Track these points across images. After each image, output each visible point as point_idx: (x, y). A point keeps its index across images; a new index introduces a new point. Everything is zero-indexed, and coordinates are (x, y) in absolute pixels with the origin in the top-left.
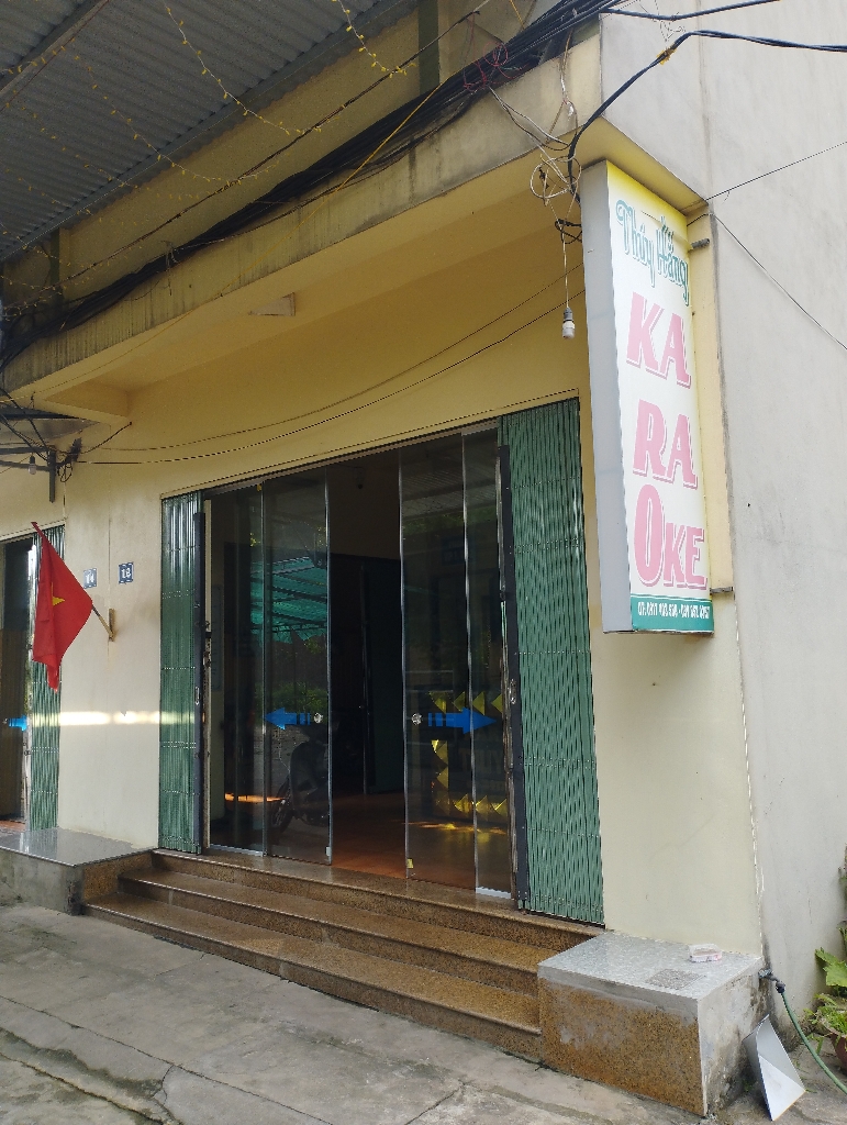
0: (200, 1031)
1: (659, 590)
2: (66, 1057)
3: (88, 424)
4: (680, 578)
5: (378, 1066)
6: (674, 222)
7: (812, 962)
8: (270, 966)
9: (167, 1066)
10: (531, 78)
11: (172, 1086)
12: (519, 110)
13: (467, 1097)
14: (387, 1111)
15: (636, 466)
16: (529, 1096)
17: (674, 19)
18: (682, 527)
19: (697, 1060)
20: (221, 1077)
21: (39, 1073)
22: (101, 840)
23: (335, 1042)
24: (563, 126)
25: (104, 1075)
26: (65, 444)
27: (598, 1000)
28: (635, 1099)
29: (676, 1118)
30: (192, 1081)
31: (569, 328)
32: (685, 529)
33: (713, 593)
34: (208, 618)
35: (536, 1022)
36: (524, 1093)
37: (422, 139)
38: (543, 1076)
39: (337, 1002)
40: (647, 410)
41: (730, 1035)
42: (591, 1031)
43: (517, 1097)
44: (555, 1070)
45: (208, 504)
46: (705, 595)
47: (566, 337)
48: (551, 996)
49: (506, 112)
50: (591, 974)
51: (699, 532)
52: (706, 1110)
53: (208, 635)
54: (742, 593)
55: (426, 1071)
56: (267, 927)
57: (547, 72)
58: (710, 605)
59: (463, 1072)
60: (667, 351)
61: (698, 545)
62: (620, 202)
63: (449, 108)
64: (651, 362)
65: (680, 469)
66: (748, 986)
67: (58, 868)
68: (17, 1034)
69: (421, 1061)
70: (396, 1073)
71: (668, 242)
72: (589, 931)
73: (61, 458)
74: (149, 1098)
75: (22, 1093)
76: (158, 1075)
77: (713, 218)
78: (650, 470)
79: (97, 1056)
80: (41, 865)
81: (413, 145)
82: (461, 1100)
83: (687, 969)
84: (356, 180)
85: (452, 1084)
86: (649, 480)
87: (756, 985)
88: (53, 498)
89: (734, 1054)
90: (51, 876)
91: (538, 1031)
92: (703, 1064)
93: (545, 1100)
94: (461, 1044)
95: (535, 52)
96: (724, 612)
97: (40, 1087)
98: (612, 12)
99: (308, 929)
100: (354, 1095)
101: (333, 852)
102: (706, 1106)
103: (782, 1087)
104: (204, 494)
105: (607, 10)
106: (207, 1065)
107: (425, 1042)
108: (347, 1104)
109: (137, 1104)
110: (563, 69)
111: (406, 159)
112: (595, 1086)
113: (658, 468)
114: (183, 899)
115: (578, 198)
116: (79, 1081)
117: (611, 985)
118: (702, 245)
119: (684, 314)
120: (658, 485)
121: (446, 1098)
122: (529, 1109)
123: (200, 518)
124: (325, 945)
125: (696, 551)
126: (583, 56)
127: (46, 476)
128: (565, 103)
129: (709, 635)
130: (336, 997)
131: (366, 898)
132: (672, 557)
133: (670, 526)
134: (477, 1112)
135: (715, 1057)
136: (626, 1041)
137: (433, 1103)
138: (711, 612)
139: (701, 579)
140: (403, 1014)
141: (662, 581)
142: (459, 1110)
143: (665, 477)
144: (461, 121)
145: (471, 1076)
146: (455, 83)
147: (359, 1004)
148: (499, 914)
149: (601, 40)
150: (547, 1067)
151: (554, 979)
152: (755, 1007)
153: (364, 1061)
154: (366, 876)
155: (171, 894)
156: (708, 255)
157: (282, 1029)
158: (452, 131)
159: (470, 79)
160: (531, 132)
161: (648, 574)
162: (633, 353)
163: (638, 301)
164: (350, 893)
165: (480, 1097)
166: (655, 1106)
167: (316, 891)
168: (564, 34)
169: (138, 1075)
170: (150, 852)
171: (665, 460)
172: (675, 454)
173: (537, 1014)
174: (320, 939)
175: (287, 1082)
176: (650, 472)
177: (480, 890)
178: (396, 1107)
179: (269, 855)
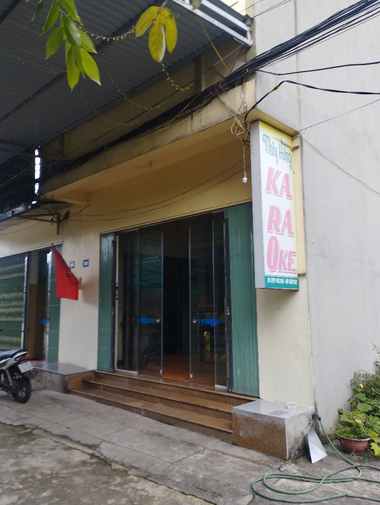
0: (112, 431)
1: (277, 274)
2: (65, 437)
3: (72, 205)
4: (285, 269)
5: (175, 443)
6: (286, 140)
7: (337, 413)
8: (138, 411)
9: (100, 440)
10: (232, 92)
11: (103, 446)
12: (228, 103)
13: (205, 452)
14: (176, 455)
15: (268, 229)
16: (227, 453)
17: (280, 75)
18: (287, 251)
19: (285, 440)
20: (119, 444)
21: (56, 442)
22: (75, 367)
23: (160, 435)
24: (242, 110)
25: (78, 442)
26: (63, 212)
27: (253, 420)
28: (264, 455)
29: (277, 460)
30: (109, 445)
31: (245, 179)
32: (288, 252)
33: (299, 275)
34: (117, 281)
35: (232, 429)
36: (225, 452)
37: (195, 111)
38: (233, 447)
39: (163, 423)
40: (273, 209)
41: (299, 434)
42: (250, 431)
43: (223, 453)
44: (238, 446)
45: (117, 237)
46: (296, 276)
47: (244, 183)
48: (237, 419)
49: (223, 103)
50: (250, 411)
51: (294, 253)
52: (288, 458)
53: (117, 288)
54: (309, 275)
55: (192, 445)
56: (138, 398)
57: (237, 90)
58: (298, 279)
59: (204, 445)
60: (283, 187)
61: (293, 257)
62: (264, 135)
63: (205, 100)
64: (276, 191)
65: (287, 230)
66: (307, 417)
67: (59, 376)
68: (48, 430)
69: (190, 442)
70: (181, 445)
71: (284, 147)
72: (254, 399)
73: (62, 218)
74: (95, 449)
75: (50, 447)
76: (97, 443)
77: (301, 138)
78: (274, 230)
79: (76, 437)
80: (53, 375)
81: (192, 112)
82: (203, 453)
83: (285, 410)
84: (172, 123)
85: (201, 448)
86: (274, 234)
87: (311, 418)
88: (58, 233)
89: (301, 440)
90: (56, 379)
91: (232, 432)
92: (287, 441)
93: (233, 454)
94: (205, 437)
95: (234, 82)
96: (303, 282)
97: (57, 446)
98: (260, 71)
99: (152, 399)
100: (165, 450)
101: (163, 372)
102: (288, 456)
103: (317, 453)
104: (116, 233)
105: (257, 70)
106: (115, 440)
107: (193, 436)
108: (163, 453)
109: (90, 451)
110: (243, 90)
111: (190, 117)
112: (251, 451)
113: (277, 230)
114: (106, 388)
115: (249, 134)
116: (70, 444)
117: (256, 414)
118: (297, 148)
119: (290, 172)
120: (277, 236)
121: (198, 452)
122: (226, 456)
123: (114, 242)
124: (158, 405)
125: (292, 260)
126: (250, 85)
127: (56, 225)
128: (243, 103)
129: (298, 290)
130: (161, 422)
131: (174, 388)
132: (282, 262)
133: (282, 251)
134: (208, 456)
135: (292, 440)
136: (262, 434)
137: (193, 453)
138: (298, 282)
139: (294, 270)
140: (185, 427)
141: (278, 270)
142: (202, 456)
143: (280, 233)
144: (209, 105)
145: (207, 446)
146: (207, 92)
147: (170, 425)
148: (223, 393)
149: (256, 80)
150: (235, 445)
151: (238, 413)
152: (310, 425)
153: (170, 441)
154: (175, 381)
155: (102, 387)
156: (298, 151)
157: (142, 431)
158: (206, 108)
159: (212, 91)
160: (232, 111)
161: (272, 268)
162: (268, 189)
163: (271, 170)
164: (169, 387)
165: (210, 452)
166: (271, 457)
167: (156, 386)
168: (243, 78)
169: (91, 443)
170: (93, 371)
171: (281, 226)
172: (284, 224)
173: (232, 427)
174: (157, 403)
175: (143, 446)
176: (274, 232)
177: (216, 386)
178: (180, 454)
179: (139, 373)
